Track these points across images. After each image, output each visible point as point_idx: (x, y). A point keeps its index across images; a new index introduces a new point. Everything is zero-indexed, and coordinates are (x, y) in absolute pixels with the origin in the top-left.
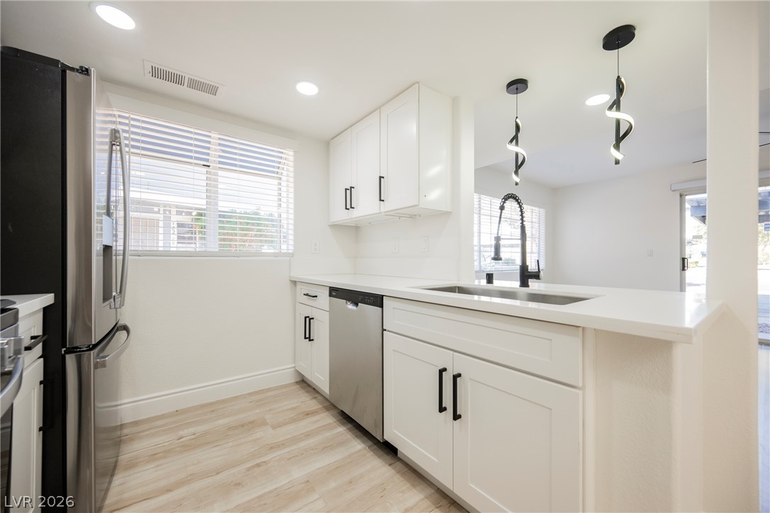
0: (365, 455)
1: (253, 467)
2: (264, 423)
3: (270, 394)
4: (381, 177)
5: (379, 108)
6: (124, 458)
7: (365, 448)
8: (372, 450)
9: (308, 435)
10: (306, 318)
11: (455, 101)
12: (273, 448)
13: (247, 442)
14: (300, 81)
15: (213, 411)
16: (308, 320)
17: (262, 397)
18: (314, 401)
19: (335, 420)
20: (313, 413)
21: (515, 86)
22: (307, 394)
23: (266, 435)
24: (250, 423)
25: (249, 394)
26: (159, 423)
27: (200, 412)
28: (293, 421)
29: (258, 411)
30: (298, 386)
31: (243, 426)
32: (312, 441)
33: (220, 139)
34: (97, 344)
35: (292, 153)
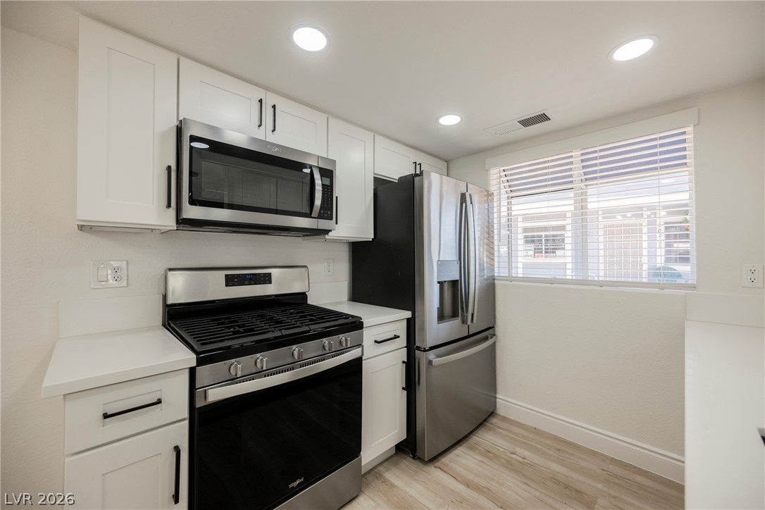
2: (587, 503)
24: (577, 491)
27: (548, 442)
29: (599, 486)
31: (566, 487)
33: (582, 154)
34: (432, 348)
35: (690, 129)
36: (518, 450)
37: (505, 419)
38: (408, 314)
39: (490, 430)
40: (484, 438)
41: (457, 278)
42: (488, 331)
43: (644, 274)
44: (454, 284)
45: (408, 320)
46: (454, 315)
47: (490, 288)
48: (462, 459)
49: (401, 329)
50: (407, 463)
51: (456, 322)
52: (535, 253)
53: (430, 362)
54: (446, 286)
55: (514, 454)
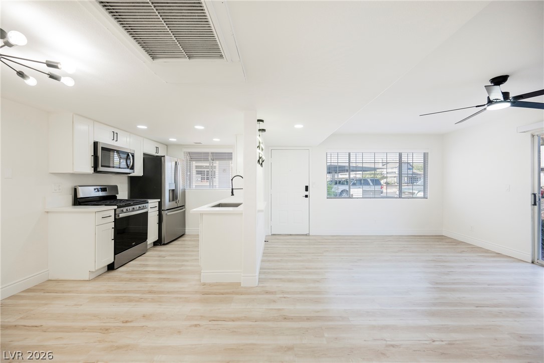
34: (167, 210)
38: (159, 200)
41: (174, 189)
42: (183, 206)
44: (173, 190)
45: (159, 202)
46: (173, 200)
47: (184, 193)
49: (157, 204)
51: (174, 202)
52: (202, 179)
53: (166, 214)
54: (170, 191)
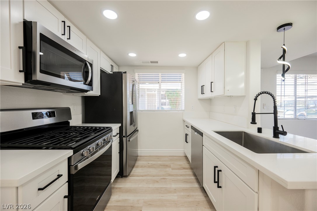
0: (197, 190)
1: (163, 179)
2: (170, 167)
3: (175, 158)
4: (211, 82)
5: (212, 54)
6: (136, 164)
7: (198, 187)
8: (201, 189)
9: (181, 175)
10: (186, 134)
11: (247, 43)
12: (170, 175)
13: (163, 171)
14: (179, 54)
15: (158, 158)
16: (186, 135)
17: (173, 158)
18: (188, 164)
19: (192, 173)
20: (186, 169)
21: (283, 28)
22: (187, 161)
23: (169, 170)
24: (166, 165)
25: (169, 156)
26: (145, 158)
27: (155, 158)
28: (179, 169)
29: (170, 162)
30: (185, 158)
31: (164, 165)
32: (182, 178)
33: (162, 75)
34: (128, 136)
35: (184, 74)
36: (149, 162)
37: (141, 156)
38: (120, 125)
39: (139, 160)
40: (139, 163)
43: (157, 108)
45: (120, 127)
46: (132, 123)
48: (136, 171)
49: (118, 131)
50: (120, 180)
51: (133, 126)
53: (129, 140)
54: (131, 113)
55: (149, 164)
